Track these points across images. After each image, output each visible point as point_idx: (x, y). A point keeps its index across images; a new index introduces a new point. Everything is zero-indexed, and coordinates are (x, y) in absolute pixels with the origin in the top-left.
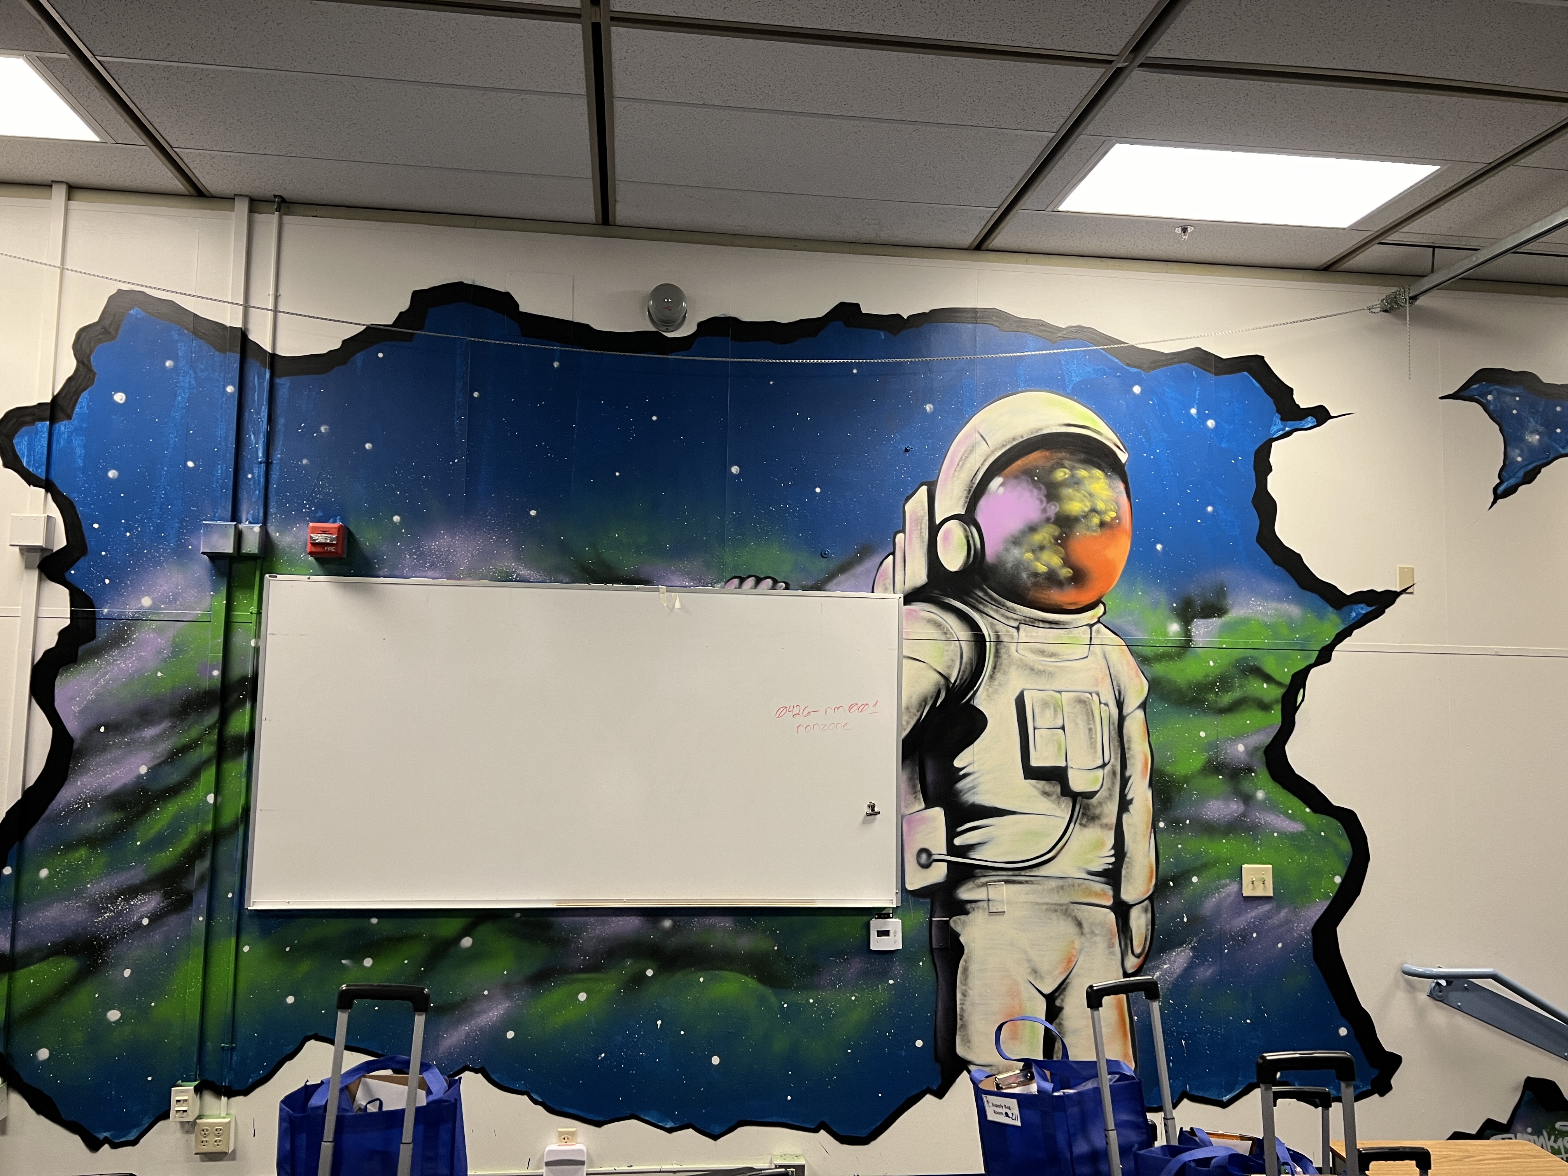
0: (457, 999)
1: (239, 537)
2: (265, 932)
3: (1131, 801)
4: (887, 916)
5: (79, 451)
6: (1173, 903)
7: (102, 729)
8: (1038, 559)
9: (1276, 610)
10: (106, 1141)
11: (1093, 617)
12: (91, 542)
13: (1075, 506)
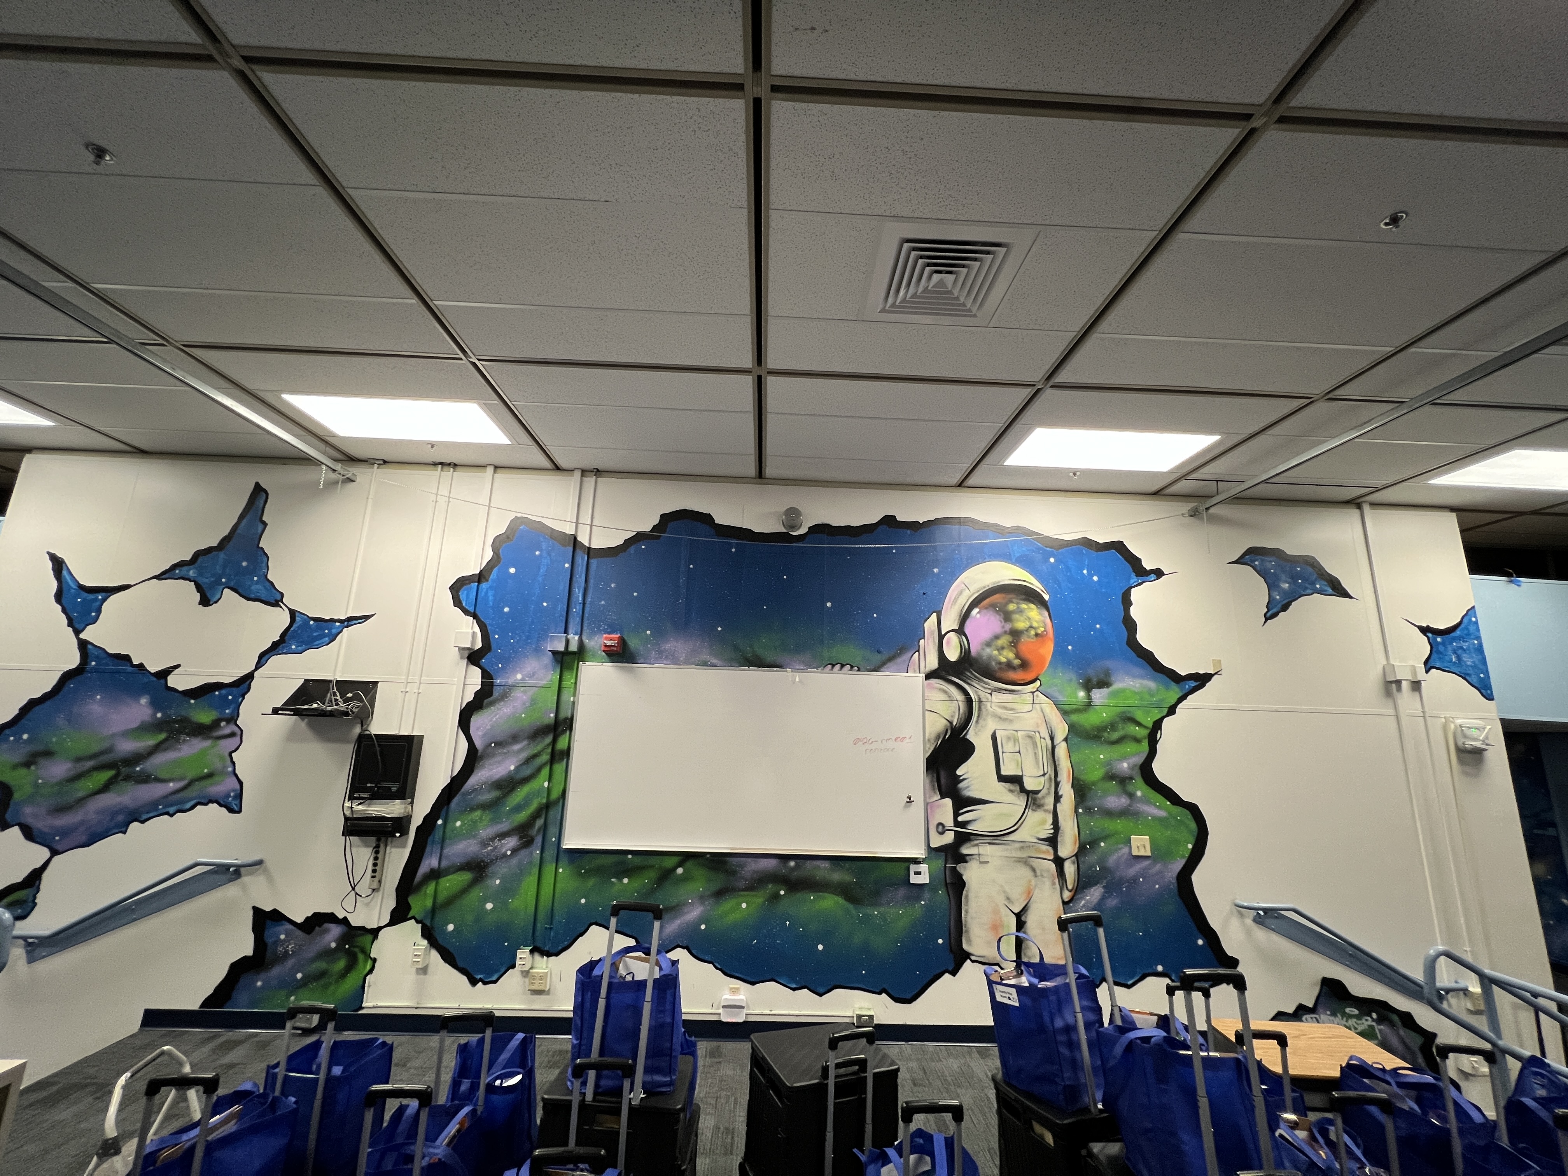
0: (674, 904)
1: (567, 642)
2: (571, 861)
3: (1061, 796)
4: (919, 863)
5: (491, 598)
6: (1091, 858)
7: (493, 745)
8: (1000, 654)
9: (1141, 684)
10: (481, 980)
11: (1034, 687)
12: (493, 646)
13: (1021, 625)
